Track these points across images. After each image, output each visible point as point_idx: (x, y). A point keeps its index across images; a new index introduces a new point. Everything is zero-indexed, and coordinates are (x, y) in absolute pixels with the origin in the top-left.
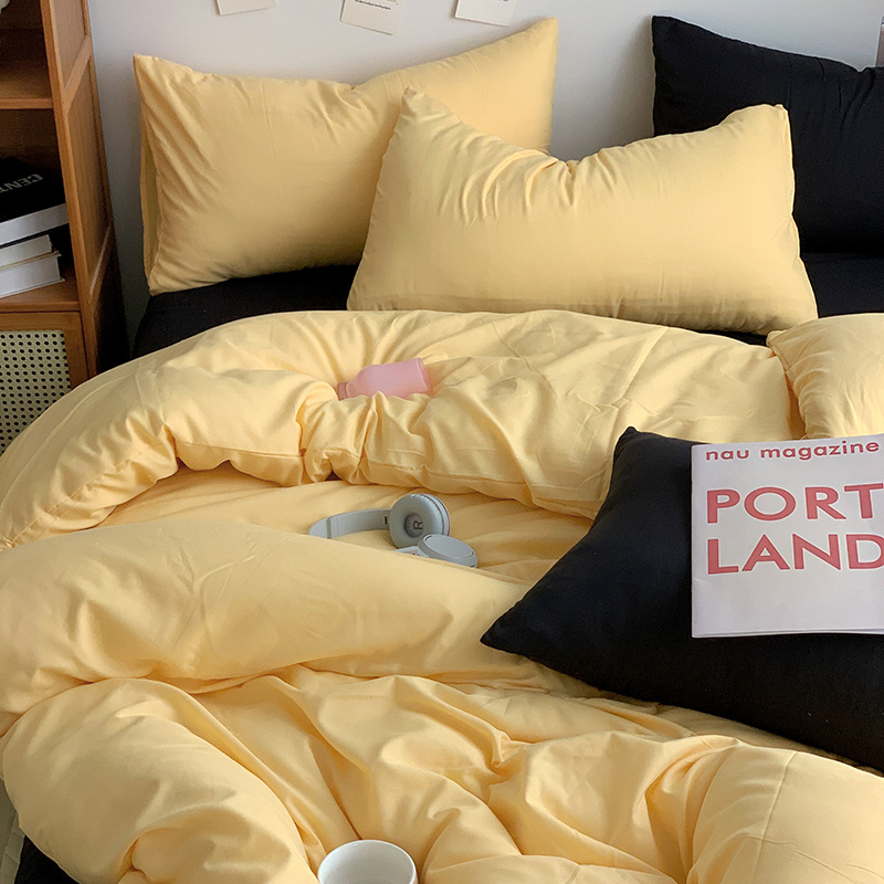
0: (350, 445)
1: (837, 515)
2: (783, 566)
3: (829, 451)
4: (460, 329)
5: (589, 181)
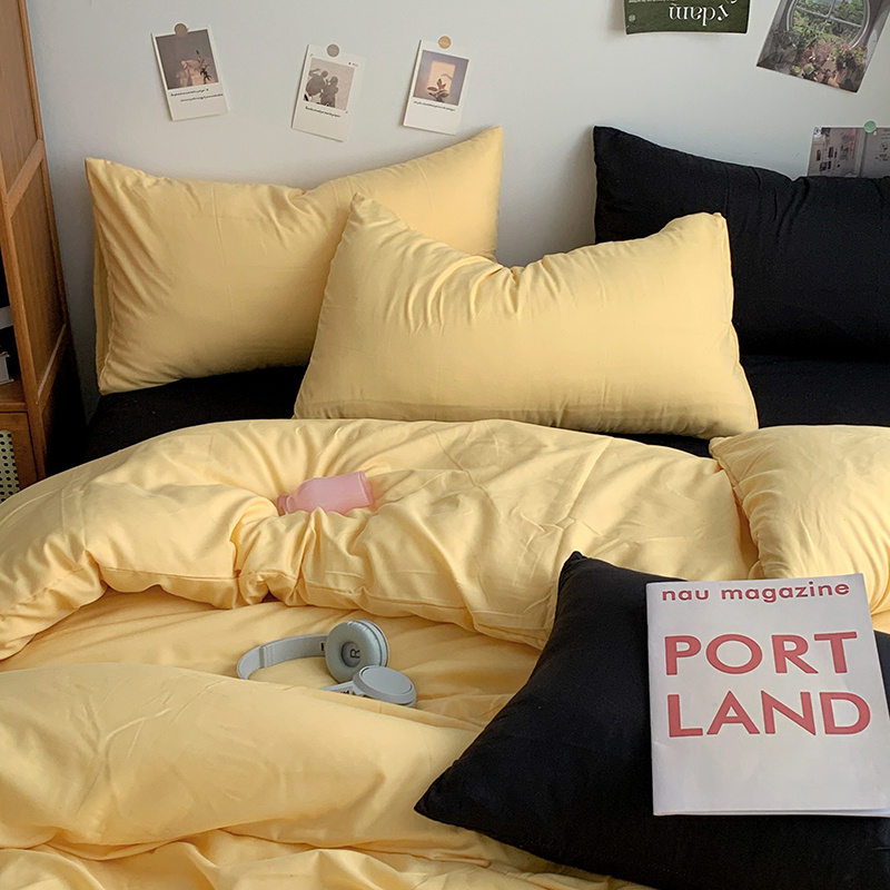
0: (287, 567)
1: (808, 669)
2: (752, 730)
3: (796, 593)
4: (404, 439)
5: (533, 288)
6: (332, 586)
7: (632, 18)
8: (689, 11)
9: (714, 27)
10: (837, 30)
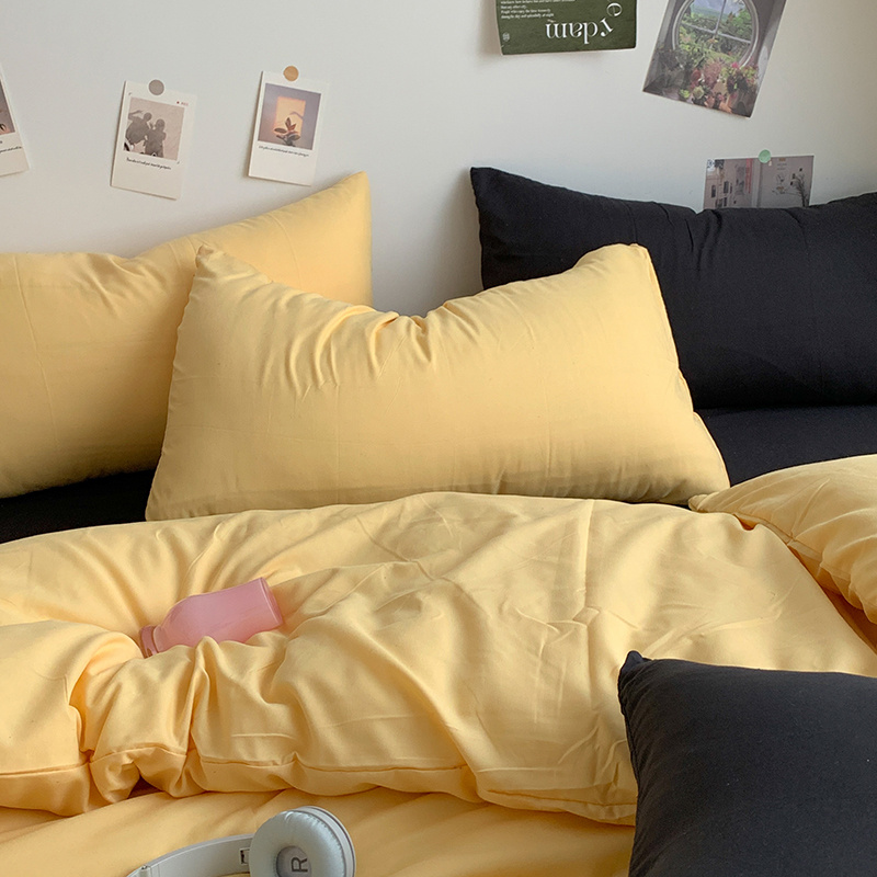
4: (312, 530)
5: (444, 332)
6: (246, 758)
7: (506, 37)
8: (568, 28)
9: (597, 45)
10: (726, 47)
